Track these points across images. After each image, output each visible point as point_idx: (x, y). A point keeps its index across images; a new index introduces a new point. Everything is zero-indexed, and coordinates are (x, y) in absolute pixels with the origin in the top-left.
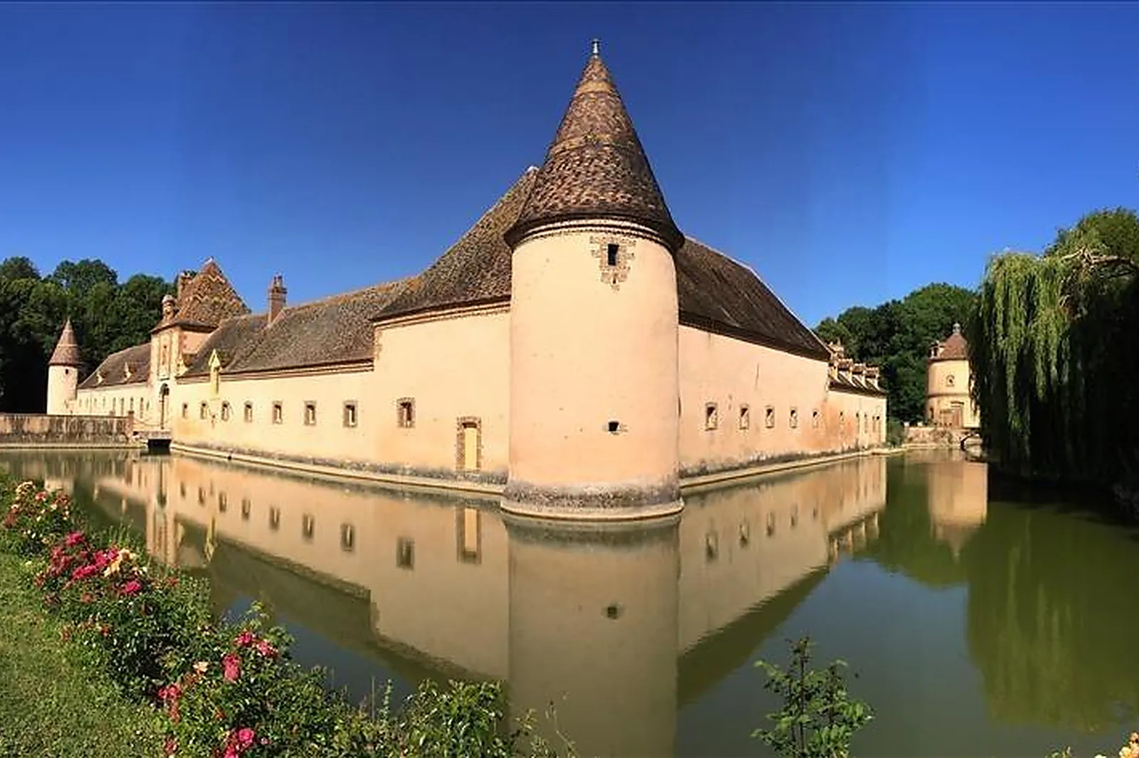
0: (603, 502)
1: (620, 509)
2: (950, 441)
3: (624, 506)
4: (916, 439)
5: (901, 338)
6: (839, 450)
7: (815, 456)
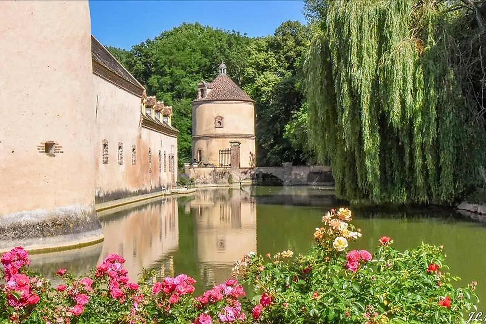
0: (42, 231)
1: (61, 237)
2: (230, 181)
3: (65, 233)
4: (197, 180)
5: (158, 79)
6: (149, 189)
7: (135, 194)
